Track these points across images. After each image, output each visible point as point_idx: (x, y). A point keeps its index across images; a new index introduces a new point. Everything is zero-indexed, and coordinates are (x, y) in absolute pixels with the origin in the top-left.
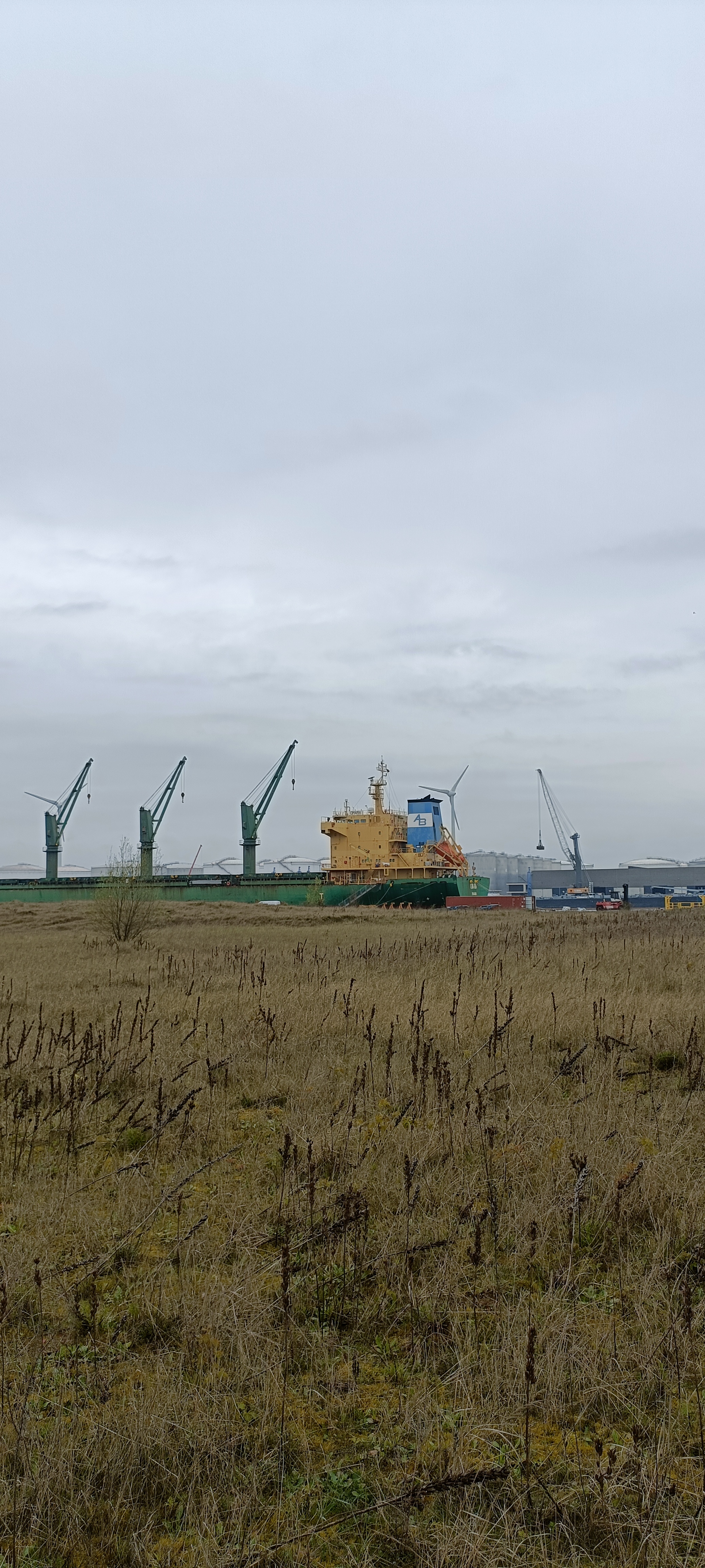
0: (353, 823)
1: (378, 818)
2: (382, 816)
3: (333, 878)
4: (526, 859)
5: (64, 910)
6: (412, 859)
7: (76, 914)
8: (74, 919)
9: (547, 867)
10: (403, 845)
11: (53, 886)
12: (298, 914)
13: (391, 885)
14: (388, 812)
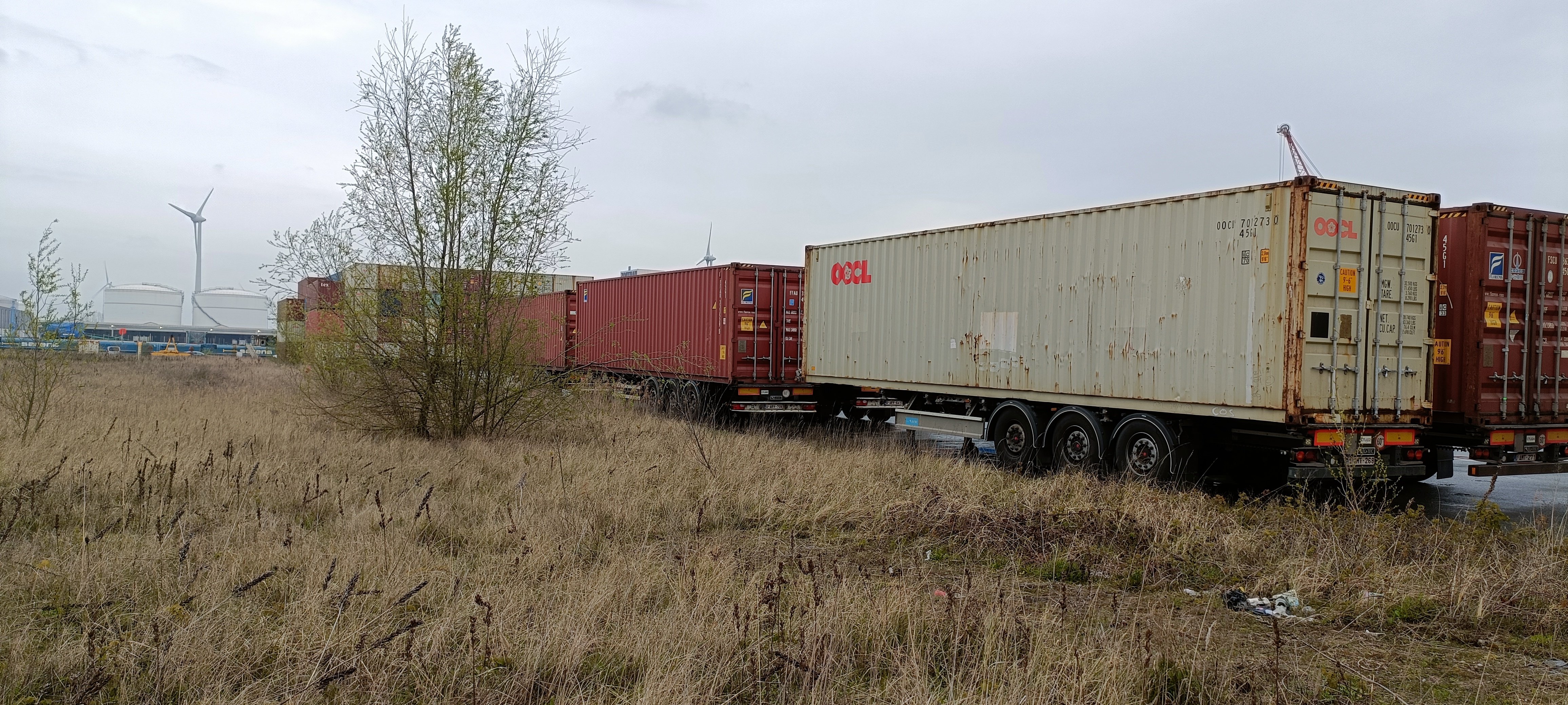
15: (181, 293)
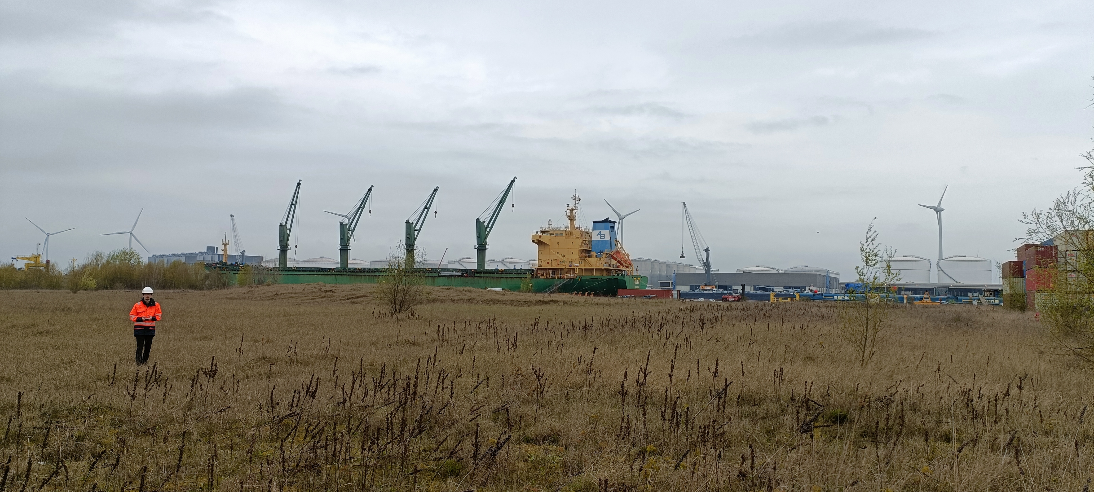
0: (554, 235)
1: (572, 233)
2: (574, 231)
3: (539, 274)
4: (672, 265)
5: (355, 290)
6: (595, 262)
7: (363, 294)
8: (362, 296)
9: (687, 271)
10: (588, 253)
11: (345, 273)
12: (519, 297)
13: (579, 280)
14: (578, 229)
15: (929, 261)
